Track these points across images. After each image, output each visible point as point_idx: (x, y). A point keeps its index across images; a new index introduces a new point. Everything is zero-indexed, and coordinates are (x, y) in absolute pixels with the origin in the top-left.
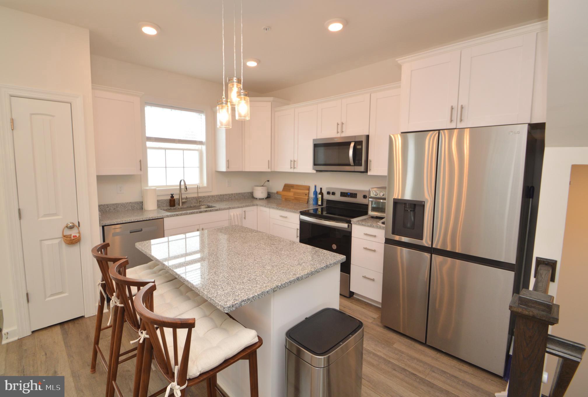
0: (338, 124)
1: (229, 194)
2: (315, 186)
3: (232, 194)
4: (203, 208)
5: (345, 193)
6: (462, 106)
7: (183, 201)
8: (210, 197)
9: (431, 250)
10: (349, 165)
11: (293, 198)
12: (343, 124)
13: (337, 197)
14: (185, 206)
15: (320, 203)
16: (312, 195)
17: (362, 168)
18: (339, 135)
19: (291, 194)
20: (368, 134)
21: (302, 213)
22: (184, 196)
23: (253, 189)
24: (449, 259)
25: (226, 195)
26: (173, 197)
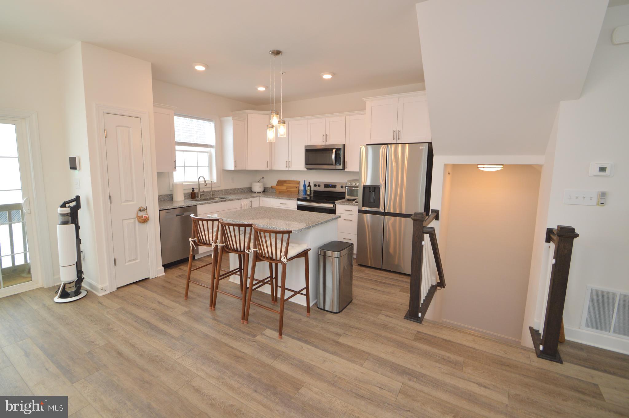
0: (323, 136)
1: (233, 189)
2: (305, 181)
3: (235, 189)
4: (217, 199)
5: (328, 185)
6: (399, 130)
7: (201, 194)
8: (219, 191)
9: (385, 214)
10: (332, 165)
11: (286, 191)
12: (327, 135)
13: (322, 188)
14: (203, 198)
15: (308, 193)
16: (302, 188)
17: (341, 167)
18: (324, 144)
19: (284, 188)
20: (344, 143)
21: (299, 200)
22: (202, 190)
23: (251, 185)
24: (393, 217)
25: (231, 189)
26: (194, 190)
